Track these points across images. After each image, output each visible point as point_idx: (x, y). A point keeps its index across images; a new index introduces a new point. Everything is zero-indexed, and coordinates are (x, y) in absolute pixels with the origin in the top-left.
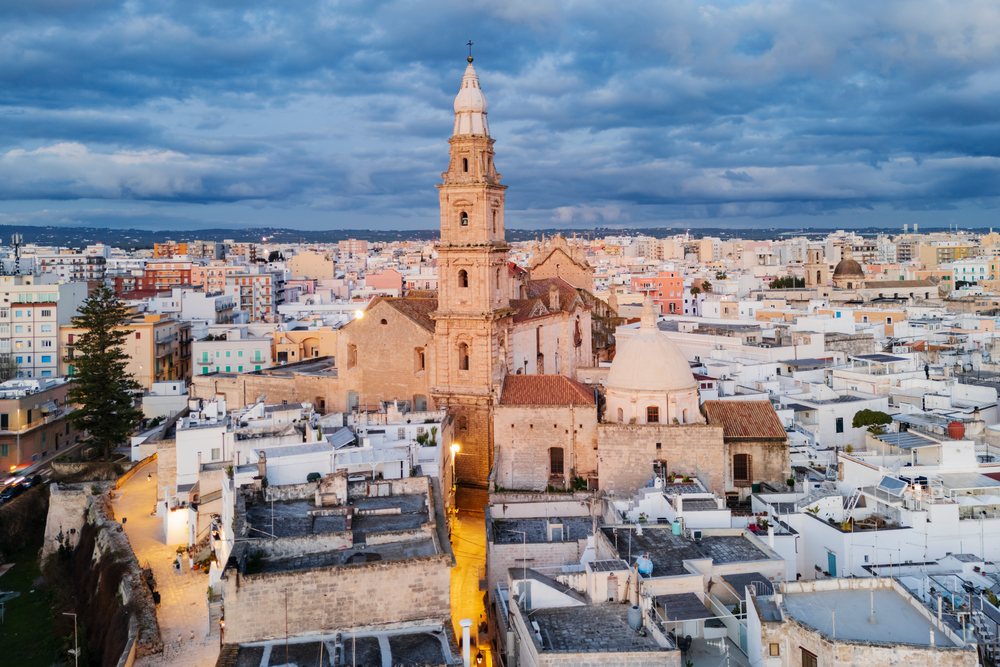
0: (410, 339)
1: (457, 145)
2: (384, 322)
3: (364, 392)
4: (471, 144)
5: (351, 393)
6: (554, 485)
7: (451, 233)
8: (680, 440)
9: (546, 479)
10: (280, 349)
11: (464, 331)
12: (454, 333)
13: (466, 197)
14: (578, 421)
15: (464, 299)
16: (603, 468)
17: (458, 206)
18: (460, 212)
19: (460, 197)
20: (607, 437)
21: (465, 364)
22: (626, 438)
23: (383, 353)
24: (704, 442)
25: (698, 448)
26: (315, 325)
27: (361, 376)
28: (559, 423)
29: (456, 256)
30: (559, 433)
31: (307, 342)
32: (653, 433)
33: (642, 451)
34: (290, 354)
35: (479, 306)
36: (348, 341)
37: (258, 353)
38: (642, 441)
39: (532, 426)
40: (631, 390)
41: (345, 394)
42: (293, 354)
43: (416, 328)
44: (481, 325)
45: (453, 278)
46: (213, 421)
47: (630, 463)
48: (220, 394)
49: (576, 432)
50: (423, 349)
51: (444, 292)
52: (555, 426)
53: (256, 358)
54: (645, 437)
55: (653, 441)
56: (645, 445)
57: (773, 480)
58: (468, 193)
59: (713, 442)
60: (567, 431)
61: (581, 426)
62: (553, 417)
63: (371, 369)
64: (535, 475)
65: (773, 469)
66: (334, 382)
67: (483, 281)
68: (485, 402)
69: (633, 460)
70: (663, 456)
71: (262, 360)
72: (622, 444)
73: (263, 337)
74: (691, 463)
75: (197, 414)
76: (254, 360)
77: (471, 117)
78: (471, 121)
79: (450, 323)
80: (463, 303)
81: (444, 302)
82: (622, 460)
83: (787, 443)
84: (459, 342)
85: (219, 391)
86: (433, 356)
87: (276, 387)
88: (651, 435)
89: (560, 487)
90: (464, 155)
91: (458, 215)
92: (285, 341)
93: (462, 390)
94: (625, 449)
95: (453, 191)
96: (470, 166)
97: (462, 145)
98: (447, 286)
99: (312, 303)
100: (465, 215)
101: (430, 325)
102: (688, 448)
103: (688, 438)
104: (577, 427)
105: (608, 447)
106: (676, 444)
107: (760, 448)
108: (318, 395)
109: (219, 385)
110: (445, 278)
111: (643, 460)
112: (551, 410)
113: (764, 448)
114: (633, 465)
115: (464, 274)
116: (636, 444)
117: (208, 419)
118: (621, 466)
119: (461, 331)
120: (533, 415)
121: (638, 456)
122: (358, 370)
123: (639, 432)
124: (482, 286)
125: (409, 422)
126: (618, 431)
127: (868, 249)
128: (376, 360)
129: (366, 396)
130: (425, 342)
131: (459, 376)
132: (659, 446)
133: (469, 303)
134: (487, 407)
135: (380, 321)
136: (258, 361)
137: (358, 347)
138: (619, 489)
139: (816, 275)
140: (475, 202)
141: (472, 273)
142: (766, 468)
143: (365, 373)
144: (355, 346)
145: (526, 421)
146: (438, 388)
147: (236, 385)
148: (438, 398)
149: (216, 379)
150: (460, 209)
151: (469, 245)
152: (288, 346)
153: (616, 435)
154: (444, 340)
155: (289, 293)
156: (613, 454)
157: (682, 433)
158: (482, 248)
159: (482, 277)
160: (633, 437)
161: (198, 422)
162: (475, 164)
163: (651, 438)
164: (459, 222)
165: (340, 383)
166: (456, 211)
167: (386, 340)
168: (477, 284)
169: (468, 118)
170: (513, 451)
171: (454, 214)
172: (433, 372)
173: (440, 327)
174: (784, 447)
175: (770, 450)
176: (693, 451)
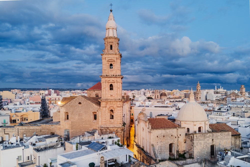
0: (91, 109)
1: (108, 40)
2: (80, 103)
3: (72, 129)
4: (114, 40)
5: (66, 130)
6: (171, 157)
7: (107, 71)
8: (219, 138)
9: (169, 155)
10: (13, 119)
11: (112, 105)
12: (108, 106)
13: (112, 58)
14: (179, 133)
15: (112, 94)
16: (195, 149)
17: (109, 61)
18: (110, 64)
19: (110, 58)
20: (197, 138)
21: (112, 117)
22: (203, 138)
23: (79, 115)
24: (226, 137)
25: (224, 140)
26: (23, 111)
27: (70, 123)
28: (173, 134)
29: (109, 79)
30: (173, 138)
31: (23, 116)
32: (211, 136)
33: (208, 142)
34: (17, 121)
35: (117, 97)
36: (65, 111)
37: (5, 121)
38: (208, 139)
39: (164, 136)
40: (193, 122)
41: (63, 130)
42: (18, 120)
43: (93, 105)
44: (119, 103)
45: (108, 87)
46: (15, 145)
47: (204, 146)
48: (6, 134)
49: (179, 137)
50: (96, 113)
51: (104, 92)
52: (172, 136)
53: (4, 122)
54: (209, 137)
55: (211, 138)
56: (209, 140)
57: (237, 148)
58: (113, 57)
59: (228, 137)
60: (176, 137)
61: (180, 135)
62: (171, 132)
63: (75, 121)
64: (165, 154)
65: (237, 145)
66: (59, 126)
67: (119, 88)
68: (120, 130)
69: (205, 146)
70: (214, 143)
71: (6, 123)
72: (202, 140)
73: (5, 115)
74: (222, 145)
75: (7, 142)
76: (3, 123)
77: (113, 31)
78: (113, 32)
79: (107, 103)
80: (111, 96)
81: (104, 96)
82: (201, 146)
83: (241, 136)
84: (110, 109)
85: (6, 133)
86: (100, 115)
87: (33, 130)
88: (210, 136)
89: (173, 158)
90: (111, 44)
91: (109, 65)
92: (14, 116)
93: (112, 126)
94: (202, 142)
95: (107, 56)
96: (113, 48)
97: (110, 40)
98: (105, 90)
99: (16, 105)
100: (111, 65)
101: (99, 104)
102: (221, 140)
103: (221, 137)
104: (179, 136)
105: (197, 142)
106: (218, 139)
107: (234, 138)
108: (51, 132)
109: (6, 131)
110: (105, 87)
111: (208, 145)
112: (170, 130)
113: (235, 138)
114: (205, 147)
115: (111, 85)
116: (206, 140)
117: (12, 144)
118: (201, 148)
119: (111, 105)
120: (165, 132)
121: (207, 144)
122: (69, 122)
123: (207, 135)
124: (119, 90)
125: (102, 138)
126: (200, 136)
127: (153, 92)
128: (77, 117)
129: (72, 131)
130: (97, 110)
131: (110, 121)
132: (213, 140)
133: (114, 96)
134: (121, 131)
135: (78, 103)
136: (5, 123)
137: (69, 113)
138: (200, 156)
139: (157, 96)
140: (115, 60)
141: (115, 85)
142: (235, 144)
143: (72, 122)
144: (68, 113)
145: (162, 134)
146: (102, 126)
147: (14, 130)
148: (102, 130)
149: (4, 128)
150: (110, 63)
151: (114, 75)
152: (16, 118)
153: (200, 137)
154: (104, 109)
155: (4, 103)
156: (198, 144)
157: (220, 135)
158: (119, 76)
159: (119, 87)
160: (205, 137)
161: (8, 145)
162: (115, 47)
163: (211, 137)
164: (109, 68)
165: (61, 126)
166: (108, 63)
167: (81, 110)
168: (117, 89)
169: (112, 30)
170: (157, 146)
171: (107, 65)
172: (100, 121)
173: (103, 104)
174: (240, 137)
175: (236, 138)
176: (223, 141)
